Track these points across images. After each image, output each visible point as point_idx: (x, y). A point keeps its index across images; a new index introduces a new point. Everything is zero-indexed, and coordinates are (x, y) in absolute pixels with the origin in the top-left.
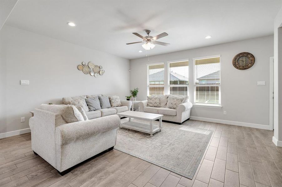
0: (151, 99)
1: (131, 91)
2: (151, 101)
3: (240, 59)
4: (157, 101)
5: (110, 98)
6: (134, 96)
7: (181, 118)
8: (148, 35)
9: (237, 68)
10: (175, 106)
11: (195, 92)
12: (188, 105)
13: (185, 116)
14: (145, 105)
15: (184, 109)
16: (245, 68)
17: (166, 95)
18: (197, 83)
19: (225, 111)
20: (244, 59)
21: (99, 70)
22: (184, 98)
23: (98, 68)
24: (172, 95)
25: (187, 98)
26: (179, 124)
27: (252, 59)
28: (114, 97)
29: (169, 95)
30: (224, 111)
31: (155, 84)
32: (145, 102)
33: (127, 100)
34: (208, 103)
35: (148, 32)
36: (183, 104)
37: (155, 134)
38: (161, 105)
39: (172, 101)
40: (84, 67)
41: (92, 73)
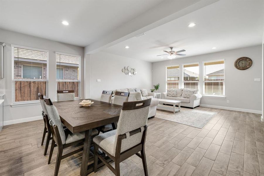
0: (170, 91)
1: (154, 86)
2: (170, 93)
3: (240, 62)
4: (175, 93)
6: (156, 89)
7: (193, 104)
8: (171, 50)
9: (238, 69)
10: (188, 96)
11: (204, 86)
12: (199, 95)
13: (196, 103)
14: (166, 95)
15: (195, 98)
16: (244, 69)
17: (181, 89)
18: (205, 80)
19: (229, 101)
20: (244, 62)
21: (133, 71)
22: (195, 91)
23: (133, 70)
24: (186, 89)
25: (197, 90)
26: (192, 108)
27: (250, 62)
28: (144, 90)
29: (183, 89)
31: (170, 81)
32: (166, 93)
33: (152, 92)
34: (215, 95)
35: (171, 48)
36: (195, 95)
37: (176, 112)
38: (178, 96)
39: (186, 93)
40: (125, 70)
41: (130, 74)
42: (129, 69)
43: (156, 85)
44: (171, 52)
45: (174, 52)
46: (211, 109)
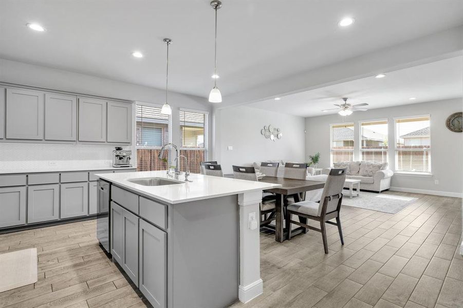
0: (338, 166)
1: (311, 157)
3: (456, 119)
6: (314, 163)
7: (379, 185)
8: (344, 103)
9: (452, 130)
10: (371, 174)
11: (397, 156)
12: (388, 172)
13: (384, 184)
15: (383, 176)
17: (358, 162)
19: (438, 181)
20: (460, 120)
22: (382, 164)
23: (276, 132)
24: (365, 162)
25: (386, 164)
26: (377, 192)
29: (362, 162)
30: (436, 181)
31: (338, 148)
34: (416, 171)
35: (345, 99)
36: (382, 171)
37: (354, 197)
38: (352, 174)
39: (367, 168)
40: (266, 131)
41: (272, 137)
42: (272, 130)
43: (314, 155)
44: (344, 105)
45: (349, 105)
46: (409, 194)
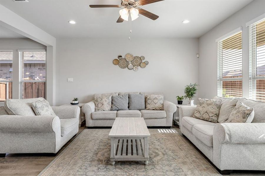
5: (146, 98)
